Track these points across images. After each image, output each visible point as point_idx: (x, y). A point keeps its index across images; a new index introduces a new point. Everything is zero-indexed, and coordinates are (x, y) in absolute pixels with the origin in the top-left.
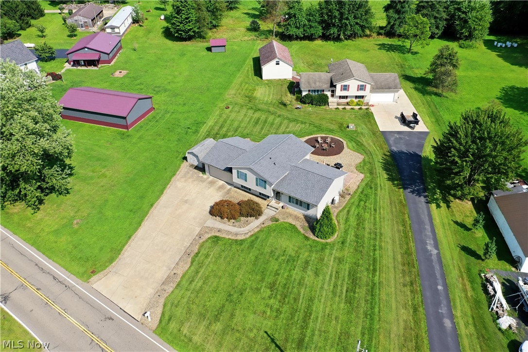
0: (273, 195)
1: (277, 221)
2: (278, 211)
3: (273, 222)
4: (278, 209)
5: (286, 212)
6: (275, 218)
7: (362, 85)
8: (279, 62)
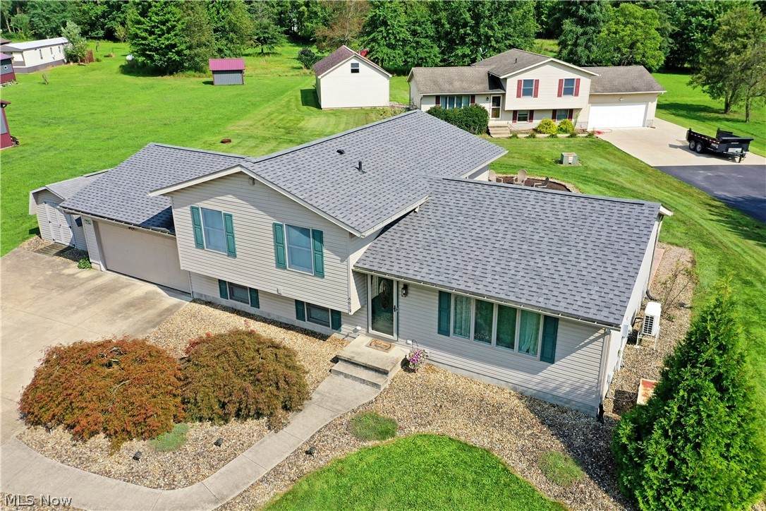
0: (356, 305)
1: (384, 434)
2: (384, 383)
3: (366, 438)
4: (385, 373)
5: (426, 386)
6: (376, 418)
7: (570, 81)
8: (357, 65)
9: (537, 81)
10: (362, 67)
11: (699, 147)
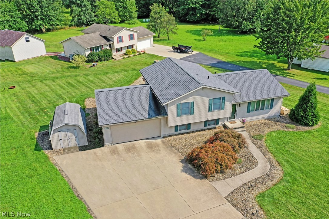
4: (244, 127)
7: (131, 35)
8: (28, 38)
9: (123, 36)
10: (30, 39)
11: (179, 51)
